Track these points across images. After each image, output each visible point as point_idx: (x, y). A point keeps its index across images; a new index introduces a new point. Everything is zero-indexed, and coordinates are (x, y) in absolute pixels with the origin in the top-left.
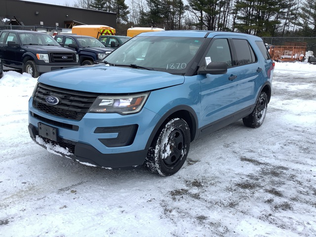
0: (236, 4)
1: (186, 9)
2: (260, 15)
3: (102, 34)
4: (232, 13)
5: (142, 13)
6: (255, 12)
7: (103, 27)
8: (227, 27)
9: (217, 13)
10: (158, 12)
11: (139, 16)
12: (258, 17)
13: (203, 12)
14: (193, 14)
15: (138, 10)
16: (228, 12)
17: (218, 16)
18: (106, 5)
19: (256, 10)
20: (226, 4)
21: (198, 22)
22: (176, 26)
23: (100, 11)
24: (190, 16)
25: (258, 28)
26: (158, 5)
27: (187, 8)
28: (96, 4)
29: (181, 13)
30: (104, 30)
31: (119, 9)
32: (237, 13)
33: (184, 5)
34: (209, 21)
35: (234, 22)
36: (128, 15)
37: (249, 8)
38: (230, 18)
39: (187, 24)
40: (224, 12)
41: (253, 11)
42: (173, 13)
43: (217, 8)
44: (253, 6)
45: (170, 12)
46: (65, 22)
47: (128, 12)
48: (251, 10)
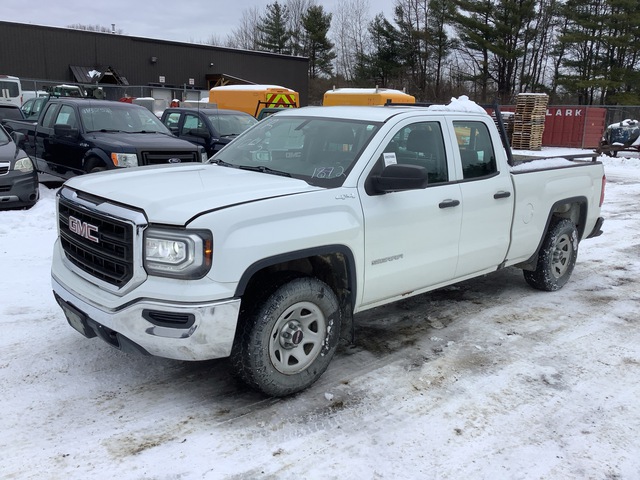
0: (560, 34)
1: (452, 47)
2: (615, 57)
3: (267, 104)
4: (551, 53)
5: (361, 57)
6: (603, 51)
7: (273, 89)
8: (540, 81)
9: (519, 53)
10: (394, 54)
11: (354, 63)
12: (609, 61)
13: (489, 53)
14: (467, 56)
15: (352, 50)
16: (544, 50)
17: (521, 60)
18: (288, 42)
19: (605, 47)
20: (539, 36)
21: (478, 72)
22: (430, 81)
23: (278, 54)
24: (460, 61)
25: (609, 85)
26: (393, 40)
27: (455, 44)
28: (270, 41)
29: (441, 54)
30: (274, 96)
31: (315, 49)
32: (562, 54)
33: (449, 39)
34: (501, 70)
35: (556, 72)
36: (333, 61)
37: (589, 43)
38: (549, 63)
39: (453, 77)
40: (534, 50)
41: (598, 48)
42: (426, 56)
43: (520, 44)
44: (599, 38)
45: (419, 52)
46: (208, 77)
47: (333, 56)
48: (594, 46)
